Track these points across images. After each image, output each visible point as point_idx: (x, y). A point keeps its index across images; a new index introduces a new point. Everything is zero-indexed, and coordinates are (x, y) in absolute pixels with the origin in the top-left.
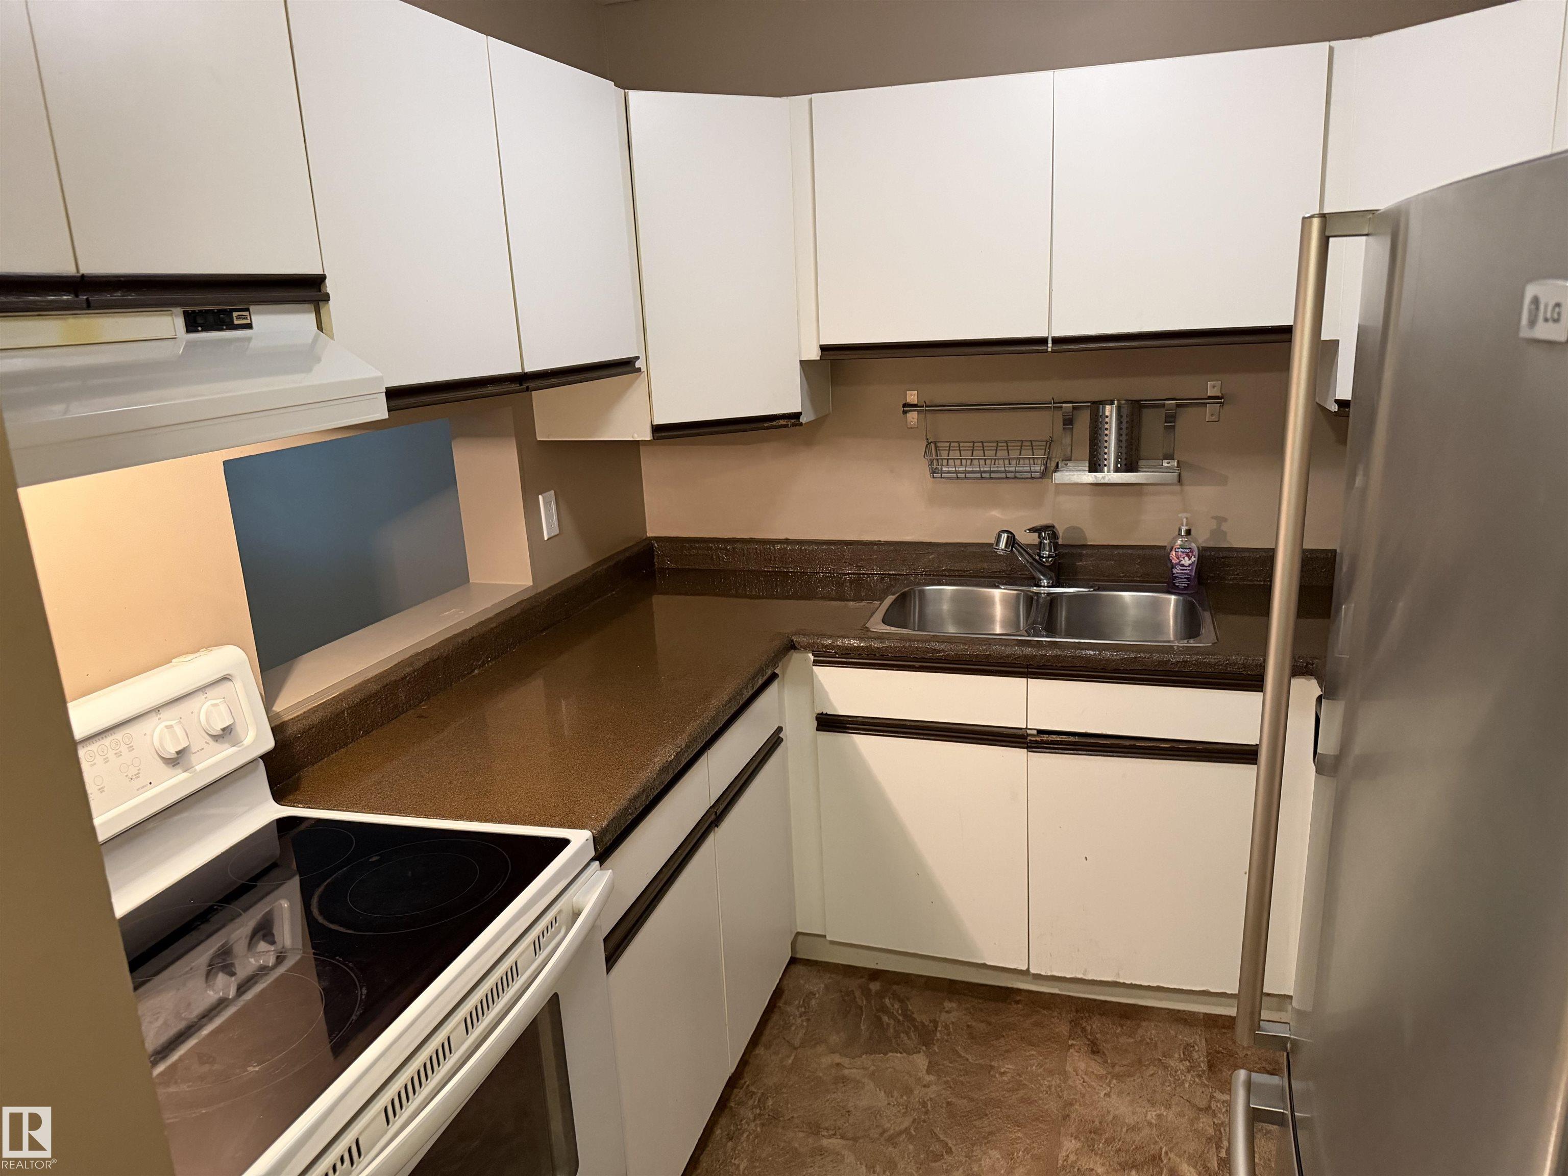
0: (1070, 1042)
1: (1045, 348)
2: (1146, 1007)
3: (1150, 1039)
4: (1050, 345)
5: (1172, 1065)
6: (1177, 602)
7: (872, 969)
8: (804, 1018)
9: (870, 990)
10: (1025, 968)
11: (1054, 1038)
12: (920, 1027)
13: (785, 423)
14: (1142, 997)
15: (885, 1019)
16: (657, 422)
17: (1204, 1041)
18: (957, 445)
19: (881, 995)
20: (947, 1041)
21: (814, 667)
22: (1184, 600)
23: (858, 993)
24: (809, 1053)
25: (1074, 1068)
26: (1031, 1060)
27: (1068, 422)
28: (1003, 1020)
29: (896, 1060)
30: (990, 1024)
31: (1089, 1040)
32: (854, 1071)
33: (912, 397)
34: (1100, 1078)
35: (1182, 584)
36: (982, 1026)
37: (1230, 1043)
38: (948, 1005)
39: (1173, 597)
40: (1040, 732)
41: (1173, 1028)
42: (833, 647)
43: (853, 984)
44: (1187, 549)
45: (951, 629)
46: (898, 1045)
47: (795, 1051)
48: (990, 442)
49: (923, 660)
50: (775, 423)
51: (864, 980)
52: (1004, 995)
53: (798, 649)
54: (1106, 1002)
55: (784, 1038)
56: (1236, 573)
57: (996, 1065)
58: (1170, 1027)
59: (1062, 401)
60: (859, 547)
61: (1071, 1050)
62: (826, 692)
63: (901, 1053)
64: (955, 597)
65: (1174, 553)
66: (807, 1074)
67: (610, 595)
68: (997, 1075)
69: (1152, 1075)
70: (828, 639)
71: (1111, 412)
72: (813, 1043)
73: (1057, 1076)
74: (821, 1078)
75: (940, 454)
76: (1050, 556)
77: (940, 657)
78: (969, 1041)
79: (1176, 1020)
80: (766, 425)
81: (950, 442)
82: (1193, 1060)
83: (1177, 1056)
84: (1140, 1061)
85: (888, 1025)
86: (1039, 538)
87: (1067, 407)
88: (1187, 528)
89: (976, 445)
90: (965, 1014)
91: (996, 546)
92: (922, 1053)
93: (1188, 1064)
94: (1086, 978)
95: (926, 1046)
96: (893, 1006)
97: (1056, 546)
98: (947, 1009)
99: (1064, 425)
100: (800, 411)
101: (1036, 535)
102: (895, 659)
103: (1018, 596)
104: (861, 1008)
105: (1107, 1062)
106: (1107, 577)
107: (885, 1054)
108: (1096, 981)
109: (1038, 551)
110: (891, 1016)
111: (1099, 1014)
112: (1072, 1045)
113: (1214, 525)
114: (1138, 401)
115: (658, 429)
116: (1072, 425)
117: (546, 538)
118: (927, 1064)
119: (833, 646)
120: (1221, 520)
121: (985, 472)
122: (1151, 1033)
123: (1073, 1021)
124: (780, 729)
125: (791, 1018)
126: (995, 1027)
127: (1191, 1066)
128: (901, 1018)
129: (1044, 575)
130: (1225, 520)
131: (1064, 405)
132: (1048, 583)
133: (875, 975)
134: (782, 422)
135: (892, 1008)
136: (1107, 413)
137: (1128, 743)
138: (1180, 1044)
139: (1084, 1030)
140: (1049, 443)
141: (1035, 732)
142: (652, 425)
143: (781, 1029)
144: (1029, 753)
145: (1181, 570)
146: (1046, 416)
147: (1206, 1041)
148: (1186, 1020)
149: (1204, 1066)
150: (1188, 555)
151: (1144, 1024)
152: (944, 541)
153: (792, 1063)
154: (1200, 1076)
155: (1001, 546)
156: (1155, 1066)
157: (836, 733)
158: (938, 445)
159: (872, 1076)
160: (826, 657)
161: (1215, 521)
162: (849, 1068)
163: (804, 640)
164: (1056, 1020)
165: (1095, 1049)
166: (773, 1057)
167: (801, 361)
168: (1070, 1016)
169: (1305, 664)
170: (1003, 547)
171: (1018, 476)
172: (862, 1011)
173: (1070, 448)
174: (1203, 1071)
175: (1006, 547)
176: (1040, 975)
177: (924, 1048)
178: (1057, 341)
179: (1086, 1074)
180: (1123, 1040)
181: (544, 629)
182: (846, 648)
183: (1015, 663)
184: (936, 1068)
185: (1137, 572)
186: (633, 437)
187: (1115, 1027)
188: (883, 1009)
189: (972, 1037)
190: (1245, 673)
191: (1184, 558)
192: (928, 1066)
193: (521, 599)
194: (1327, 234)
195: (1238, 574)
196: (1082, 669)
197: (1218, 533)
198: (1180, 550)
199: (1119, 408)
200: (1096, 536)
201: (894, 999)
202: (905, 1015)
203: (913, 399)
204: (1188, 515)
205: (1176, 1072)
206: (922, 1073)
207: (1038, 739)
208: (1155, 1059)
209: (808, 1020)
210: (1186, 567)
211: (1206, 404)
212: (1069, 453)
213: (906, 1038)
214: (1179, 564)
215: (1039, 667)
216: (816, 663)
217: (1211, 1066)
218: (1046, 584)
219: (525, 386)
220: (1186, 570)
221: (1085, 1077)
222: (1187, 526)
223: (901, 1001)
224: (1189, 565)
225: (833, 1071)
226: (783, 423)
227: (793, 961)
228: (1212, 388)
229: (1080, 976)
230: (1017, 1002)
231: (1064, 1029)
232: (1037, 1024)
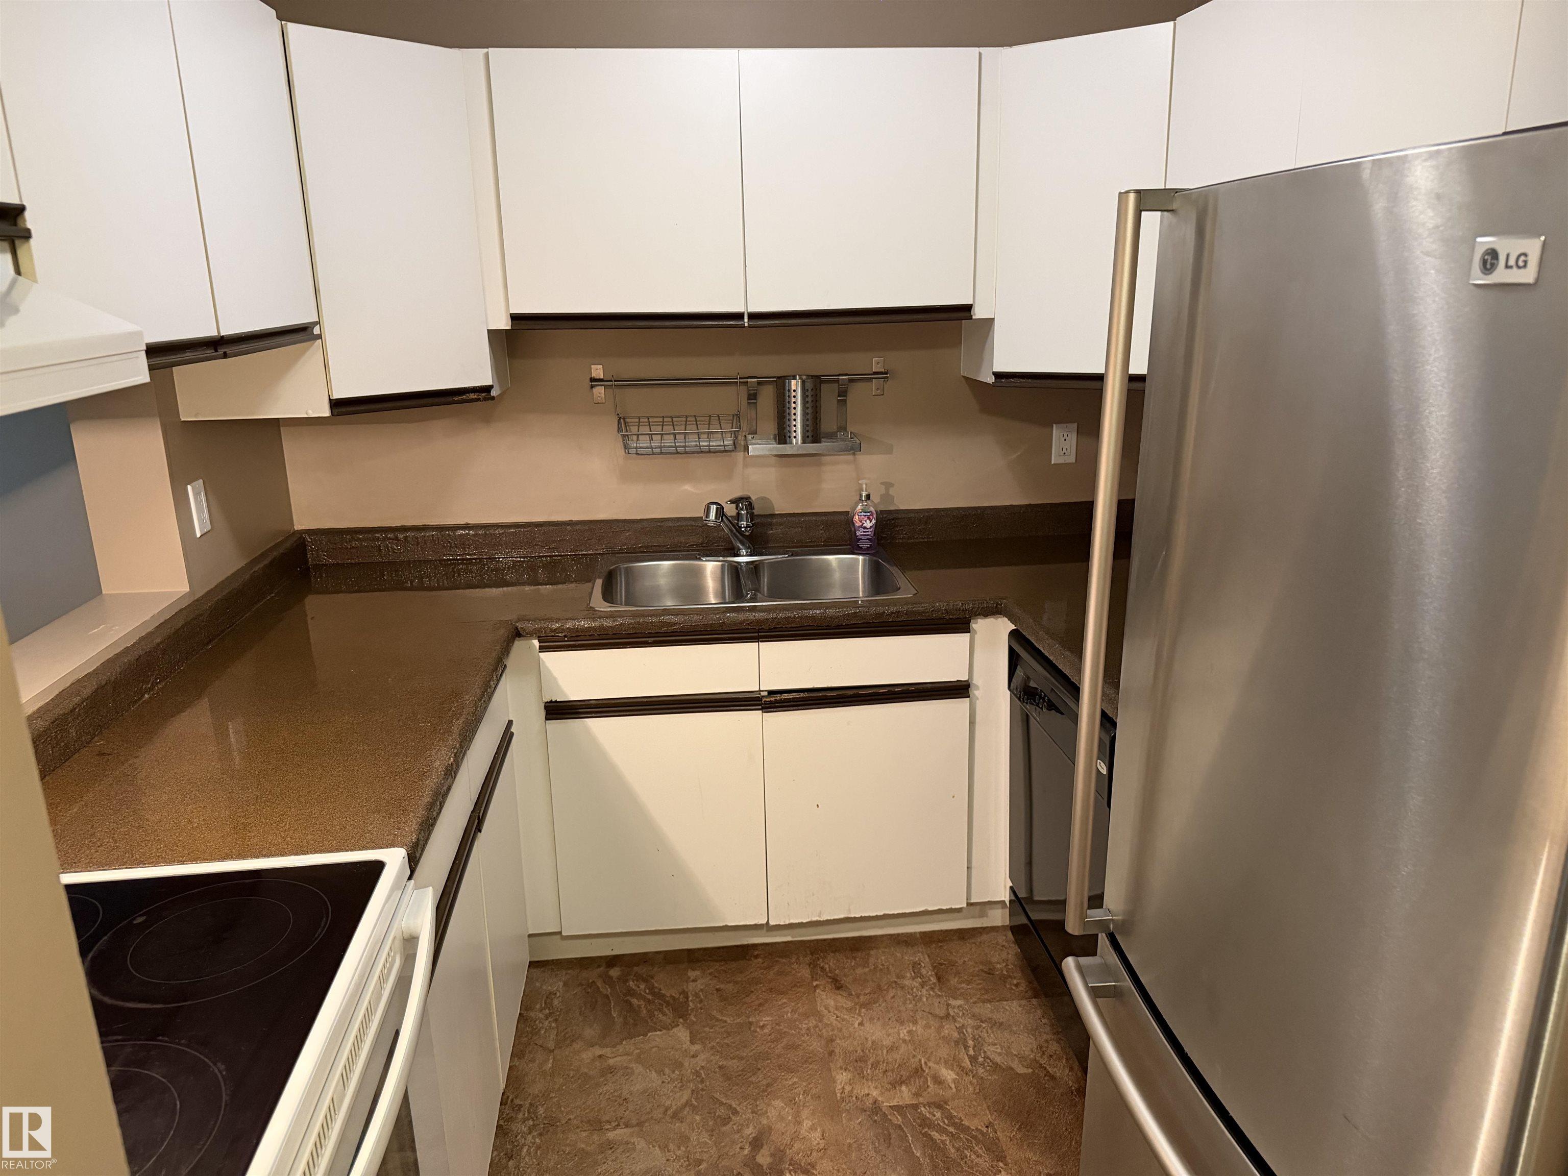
0: (815, 984)
1: (742, 323)
2: (870, 937)
3: (883, 965)
4: (746, 320)
5: (907, 984)
6: (864, 560)
7: (608, 956)
8: (550, 1019)
9: (611, 978)
10: (764, 921)
11: (799, 982)
12: (671, 1002)
13: (476, 397)
14: (866, 929)
15: (634, 1001)
16: (336, 395)
17: (926, 956)
18: (670, 419)
19: (623, 979)
20: (701, 1008)
21: (540, 654)
22: (869, 560)
23: (599, 983)
24: (567, 1053)
25: (824, 1006)
26: (784, 1008)
27: (753, 397)
28: (748, 977)
29: (657, 1038)
30: (736, 983)
31: (830, 977)
32: (618, 1059)
33: (598, 371)
34: (850, 1010)
35: (865, 545)
36: (730, 987)
37: (948, 954)
38: (692, 974)
39: (861, 558)
40: (771, 693)
41: (898, 951)
42: (563, 631)
43: (592, 975)
44: (869, 512)
45: (669, 603)
46: (655, 1024)
47: (552, 1054)
48: (679, 417)
49: (657, 634)
50: (464, 397)
51: (601, 969)
52: (742, 953)
53: (523, 636)
54: (834, 940)
55: (536, 1044)
56: (904, 533)
57: (754, 1020)
58: (896, 951)
59: (747, 376)
60: (551, 528)
61: (817, 991)
62: (555, 679)
63: (661, 1031)
64: (675, 570)
65: (857, 517)
66: (572, 1073)
67: (269, 597)
68: (758, 1030)
69: (893, 997)
70: (556, 622)
71: (797, 385)
72: (568, 1042)
73: (812, 1017)
74: (586, 1074)
75: (630, 429)
76: (747, 526)
77: (675, 630)
78: (722, 1004)
79: (898, 943)
80: (456, 399)
81: (639, 418)
82: (923, 976)
83: (908, 975)
84: (879, 987)
85: (639, 1006)
86: (737, 509)
87: (751, 381)
88: (867, 493)
89: (665, 420)
90: (710, 979)
91: (706, 517)
92: (681, 1026)
93: (920, 980)
94: (821, 920)
95: (683, 1018)
96: (639, 987)
97: (752, 516)
98: (692, 978)
99: (748, 399)
100: (491, 384)
101: (734, 506)
102: (629, 636)
103: (723, 566)
104: (607, 997)
105: (852, 995)
106: (795, 543)
107: (646, 1035)
108: (830, 920)
109: (736, 522)
110: (640, 997)
111: (832, 952)
112: (817, 986)
113: (883, 491)
114: (818, 377)
115: (337, 405)
116: (756, 400)
117: (198, 535)
118: (688, 1035)
119: (563, 629)
120: (888, 485)
121: (680, 447)
122: (881, 960)
123: (811, 963)
124: (510, 723)
125: (537, 1022)
126: (742, 984)
127: (923, 982)
128: (650, 997)
129: (743, 544)
130: (891, 485)
131: (749, 380)
132: (747, 552)
133: (612, 961)
134: (472, 396)
135: (638, 989)
136: (793, 388)
137: (851, 692)
138: (909, 964)
139: (822, 968)
140: (738, 416)
141: (766, 693)
142: (330, 399)
143: (530, 1035)
144: (764, 714)
145: (864, 532)
146: (731, 391)
147: (929, 956)
148: (906, 942)
149: (933, 980)
150: (869, 518)
151: (872, 952)
152: (639, 518)
153: (552, 1067)
154: (932, 989)
155: (711, 518)
156: (893, 988)
157: (563, 720)
158: (627, 420)
159: (638, 1059)
160: (551, 643)
161: (884, 487)
162: (613, 1058)
163: (530, 626)
164: (795, 966)
165: (838, 985)
166: (530, 1065)
167: (488, 331)
168: (808, 959)
169: (995, 605)
170: (713, 518)
171: (712, 450)
172: (609, 999)
173: (755, 422)
174: (934, 983)
175: (716, 518)
176: (779, 925)
177: (681, 1020)
178: (753, 316)
179: (837, 1009)
180: (859, 971)
181: (209, 642)
182: (577, 630)
183: (748, 629)
184: (699, 1036)
185: (821, 537)
186: (306, 414)
187: (849, 961)
188: (631, 992)
189: (723, 999)
190: (947, 617)
191: (866, 521)
192: (690, 1037)
193: (179, 609)
194: (1141, 208)
195: (906, 534)
196: (808, 628)
197: (886, 497)
198: (863, 514)
199: (803, 382)
200: (782, 505)
201: (637, 981)
202: (653, 993)
203: (599, 373)
204: (868, 482)
205: (912, 990)
206: (687, 1044)
207: (772, 699)
208: (892, 982)
209: (556, 1020)
210: (868, 529)
211: (872, 379)
212: (755, 427)
213: (660, 1015)
214: (861, 526)
215: (770, 630)
216: (542, 649)
217: (939, 979)
218: (745, 553)
219: (221, 352)
220: (868, 532)
221: (836, 1012)
222: (866, 491)
223: (645, 981)
224: (871, 527)
225: (597, 1064)
226: (474, 397)
227: (532, 964)
228: (876, 365)
229: (815, 919)
230: (756, 957)
231: (805, 972)
232: (780, 973)
